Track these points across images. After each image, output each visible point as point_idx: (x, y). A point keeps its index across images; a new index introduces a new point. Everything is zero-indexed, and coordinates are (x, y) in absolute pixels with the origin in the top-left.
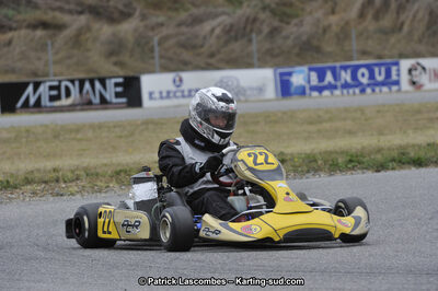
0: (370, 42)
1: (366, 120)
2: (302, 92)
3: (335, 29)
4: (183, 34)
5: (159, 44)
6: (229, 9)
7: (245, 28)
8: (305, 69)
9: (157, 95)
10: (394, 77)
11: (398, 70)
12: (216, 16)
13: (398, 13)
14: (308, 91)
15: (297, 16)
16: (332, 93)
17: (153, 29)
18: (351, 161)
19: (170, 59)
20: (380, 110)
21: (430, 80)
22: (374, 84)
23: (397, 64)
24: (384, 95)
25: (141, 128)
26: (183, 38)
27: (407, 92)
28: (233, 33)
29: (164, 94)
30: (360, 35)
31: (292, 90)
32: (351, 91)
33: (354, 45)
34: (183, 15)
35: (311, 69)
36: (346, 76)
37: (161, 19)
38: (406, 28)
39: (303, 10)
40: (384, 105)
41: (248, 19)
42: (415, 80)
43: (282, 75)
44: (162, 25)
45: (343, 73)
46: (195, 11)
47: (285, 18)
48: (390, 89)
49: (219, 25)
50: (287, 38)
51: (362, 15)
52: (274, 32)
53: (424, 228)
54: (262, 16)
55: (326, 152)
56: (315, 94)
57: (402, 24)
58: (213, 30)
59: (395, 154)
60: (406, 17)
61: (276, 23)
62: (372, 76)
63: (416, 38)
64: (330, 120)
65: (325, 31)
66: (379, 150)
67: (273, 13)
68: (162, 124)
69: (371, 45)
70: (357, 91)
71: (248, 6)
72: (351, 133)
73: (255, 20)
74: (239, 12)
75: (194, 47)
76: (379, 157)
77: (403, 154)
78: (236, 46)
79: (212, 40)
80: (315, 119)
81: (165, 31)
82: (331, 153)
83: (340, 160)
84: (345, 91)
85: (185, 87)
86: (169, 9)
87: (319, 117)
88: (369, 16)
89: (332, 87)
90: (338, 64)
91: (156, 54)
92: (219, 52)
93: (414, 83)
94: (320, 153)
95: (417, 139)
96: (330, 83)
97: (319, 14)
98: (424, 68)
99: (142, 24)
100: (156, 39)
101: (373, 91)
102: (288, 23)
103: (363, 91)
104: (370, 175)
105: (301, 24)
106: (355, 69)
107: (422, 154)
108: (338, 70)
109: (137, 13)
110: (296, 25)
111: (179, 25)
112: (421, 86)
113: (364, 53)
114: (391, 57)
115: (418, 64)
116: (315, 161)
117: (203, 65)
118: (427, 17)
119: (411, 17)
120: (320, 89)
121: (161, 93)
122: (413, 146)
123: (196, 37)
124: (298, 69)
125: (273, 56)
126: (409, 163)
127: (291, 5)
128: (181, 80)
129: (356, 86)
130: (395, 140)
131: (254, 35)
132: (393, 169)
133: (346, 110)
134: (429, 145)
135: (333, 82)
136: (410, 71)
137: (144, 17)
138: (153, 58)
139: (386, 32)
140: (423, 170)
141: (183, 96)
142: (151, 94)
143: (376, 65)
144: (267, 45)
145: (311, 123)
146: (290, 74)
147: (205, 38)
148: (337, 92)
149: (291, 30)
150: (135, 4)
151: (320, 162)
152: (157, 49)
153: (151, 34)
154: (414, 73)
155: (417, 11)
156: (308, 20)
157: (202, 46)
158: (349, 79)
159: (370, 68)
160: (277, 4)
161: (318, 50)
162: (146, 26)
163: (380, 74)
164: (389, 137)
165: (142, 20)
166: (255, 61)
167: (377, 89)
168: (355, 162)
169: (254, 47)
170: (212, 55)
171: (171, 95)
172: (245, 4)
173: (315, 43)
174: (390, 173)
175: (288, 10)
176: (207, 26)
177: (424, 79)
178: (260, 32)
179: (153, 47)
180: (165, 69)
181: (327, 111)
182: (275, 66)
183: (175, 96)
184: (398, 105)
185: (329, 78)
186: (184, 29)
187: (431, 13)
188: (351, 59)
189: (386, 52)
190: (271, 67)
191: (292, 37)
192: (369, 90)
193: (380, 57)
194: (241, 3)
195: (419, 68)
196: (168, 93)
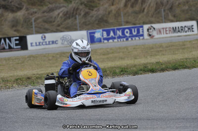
0: (130, 17)
1: (129, 52)
2: (100, 41)
3: (114, 12)
4: (45, 16)
5: (35, 21)
6: (66, 5)
7: (73, 13)
8: (101, 30)
9: (34, 44)
10: (141, 33)
11: (143, 30)
12: (60, 8)
13: (142, 4)
14: (102, 40)
15: (96, 7)
16: (113, 41)
17: (32, 14)
18: (122, 71)
19: (40, 28)
20: (135, 48)
21: (157, 34)
22: (132, 36)
23: (142, 27)
24: (137, 41)
25: (28, 59)
26: (45, 18)
27: (147, 39)
28: (68, 15)
29: (38, 44)
30: (125, 14)
31: (95, 40)
32: (122, 40)
33: (123, 19)
34: (45, 8)
35: (103, 30)
36: (119, 33)
37: (35, 10)
38: (145, 10)
39: (99, 4)
40: (137, 46)
41: (74, 9)
42: (150, 34)
43: (90, 33)
44: (36, 13)
45: (118, 32)
46: (50, 6)
47: (91, 8)
48: (139, 38)
49: (62, 12)
50: (92, 17)
51: (126, 5)
52: (86, 14)
53: (155, 100)
54: (81, 7)
55: (110, 68)
56: (106, 41)
57: (144, 9)
58: (59, 14)
59: (142, 67)
60: (146, 6)
61: (87, 10)
62: (131, 33)
63: (150, 15)
64: (113, 53)
65: (109, 13)
66: (135, 66)
67: (86, 5)
68: (37, 57)
69: (130, 19)
70: (125, 39)
71: (74, 3)
72: (122, 58)
73: (78, 9)
74: (70, 6)
75: (51, 22)
76: (134, 69)
77: (145, 67)
78: (69, 21)
79: (59, 19)
80: (106, 53)
81: (37, 15)
82: (113, 68)
83: (117, 71)
84: (119, 40)
85: (47, 40)
86: (39, 5)
87: (108, 52)
88: (129, 6)
89: (113, 38)
90: (115, 28)
91: (34, 26)
92: (62, 24)
93: (150, 35)
94: (108, 68)
95: (151, 60)
96: (112, 36)
97: (106, 6)
98: (154, 28)
99: (26, 12)
100: (33, 19)
101: (132, 39)
102: (93, 10)
103: (127, 39)
104: (131, 77)
105: (98, 10)
106: (123, 30)
107: (154, 67)
108: (116, 30)
109: (24, 8)
110: (96, 11)
111: (44, 12)
112: (153, 36)
113: (127, 23)
114: (139, 24)
115: (152, 27)
116: (106, 71)
117: (54, 30)
118: (155, 6)
119: (148, 6)
120: (108, 39)
121: (36, 43)
122: (150, 63)
123: (51, 17)
124: (97, 30)
125: (86, 25)
126: (148, 71)
127: (94, 2)
128: (45, 37)
129: (124, 37)
130: (142, 61)
131: (77, 16)
132: (141, 74)
133: (120, 48)
134: (157, 63)
135: (113, 36)
136: (148, 30)
137: (27, 9)
138: (32, 27)
139: (137, 13)
140: (154, 74)
141: (46, 44)
142: (31, 44)
143: (133, 28)
144: (83, 20)
145: (104, 55)
146: (94, 33)
147: (55, 17)
148: (116, 40)
149: (94, 13)
150: (23, 4)
151: (108, 72)
152: (33, 23)
153: (31, 17)
154: (150, 30)
155: (151, 3)
156: (102, 8)
157: (54, 22)
158: (121, 34)
159: (130, 29)
160: (88, 2)
161: (106, 22)
162: (28, 13)
163: (135, 32)
164: (139, 60)
165: (26, 11)
166: (78, 27)
167: (134, 38)
168: (124, 71)
169: (78, 21)
170: (59, 26)
171: (41, 44)
172: (73, 2)
173: (105, 18)
174: (139, 76)
175: (93, 4)
176: (56, 13)
177: (154, 33)
178: (80, 14)
179: (32, 22)
180: (38, 32)
181: (111, 49)
182: (88, 29)
183: (43, 44)
184: (143, 45)
185: (112, 34)
186: (46, 14)
187: (157, 4)
188: (121, 25)
189: (137, 22)
190: (85, 30)
191: (95, 16)
192: (130, 39)
193: (134, 24)
194: (71, 2)
195: (152, 28)
196: (39, 43)
